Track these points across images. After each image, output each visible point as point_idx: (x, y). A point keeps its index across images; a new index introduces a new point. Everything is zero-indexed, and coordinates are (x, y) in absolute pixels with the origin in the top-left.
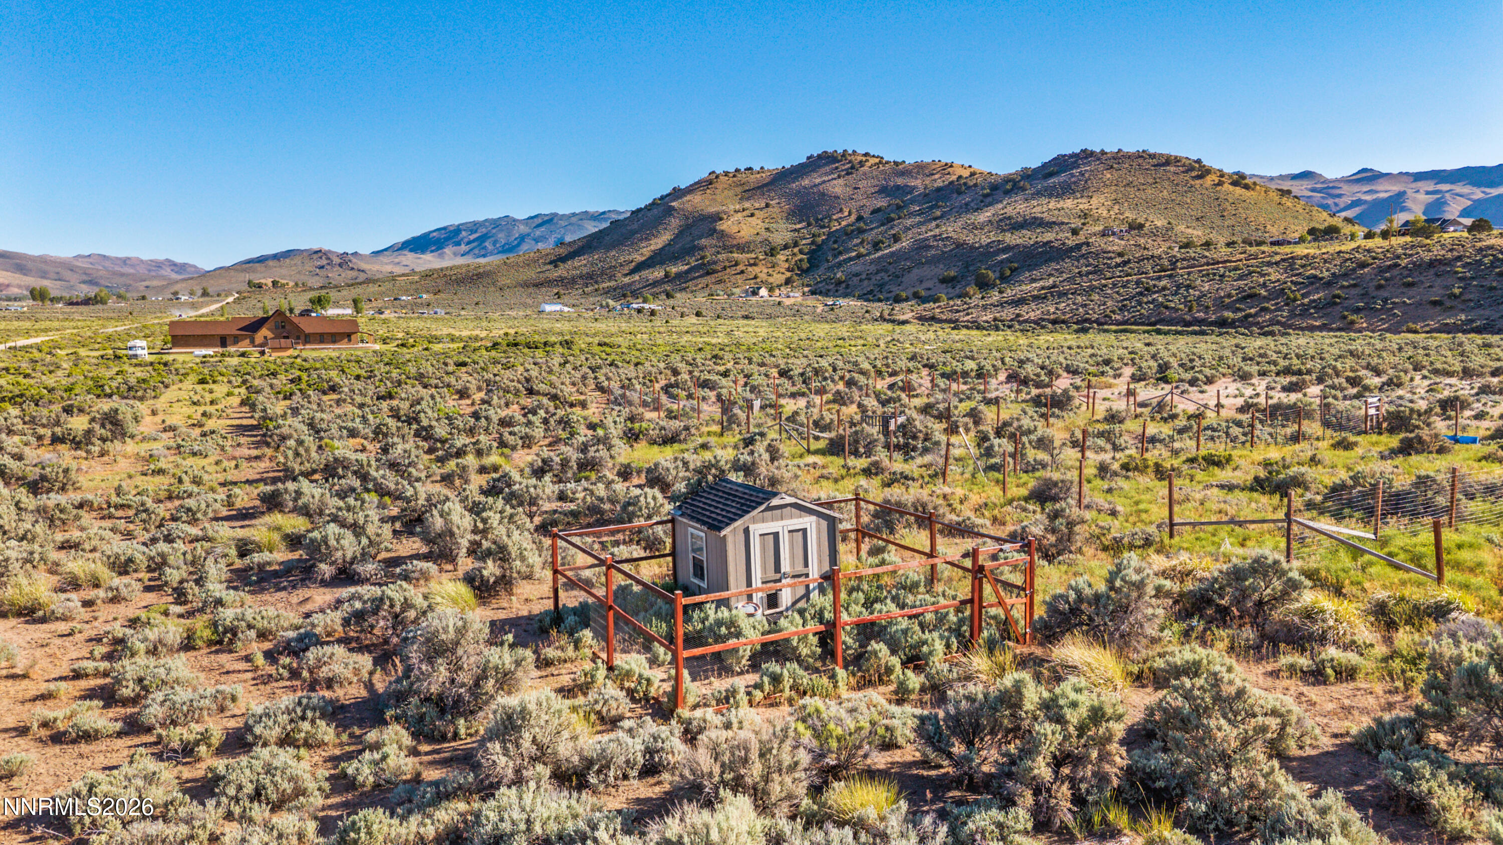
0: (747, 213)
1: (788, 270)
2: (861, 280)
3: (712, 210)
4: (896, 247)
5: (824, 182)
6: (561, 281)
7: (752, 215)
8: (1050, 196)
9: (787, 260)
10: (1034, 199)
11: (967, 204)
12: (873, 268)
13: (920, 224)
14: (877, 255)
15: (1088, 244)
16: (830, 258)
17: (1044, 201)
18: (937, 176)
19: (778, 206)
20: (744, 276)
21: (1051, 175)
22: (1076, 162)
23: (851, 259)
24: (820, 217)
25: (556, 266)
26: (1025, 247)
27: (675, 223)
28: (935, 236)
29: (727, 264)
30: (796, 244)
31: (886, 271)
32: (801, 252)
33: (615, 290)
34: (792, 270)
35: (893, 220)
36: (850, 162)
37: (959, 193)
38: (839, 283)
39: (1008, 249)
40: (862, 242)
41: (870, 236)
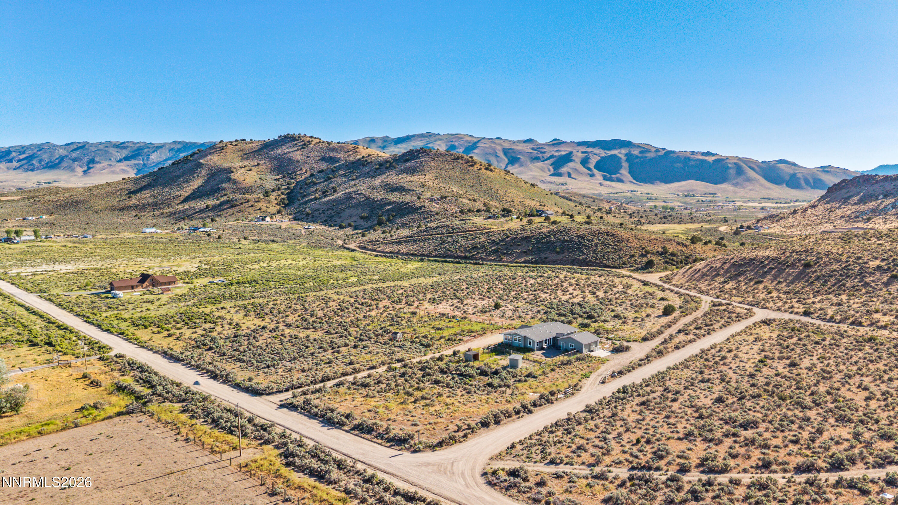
0: (247, 168)
1: (277, 204)
2: (320, 214)
3: (226, 165)
4: (335, 196)
5: (290, 152)
6: (135, 207)
7: (250, 170)
8: (407, 173)
9: (276, 199)
10: (399, 174)
11: (368, 173)
12: (325, 207)
13: (345, 182)
14: (327, 199)
15: (424, 206)
16: (300, 198)
17: (405, 176)
18: (351, 153)
19: (265, 165)
20: (253, 208)
21: (407, 161)
22: (418, 155)
23: (311, 200)
24: (290, 172)
25: (129, 197)
26: (398, 204)
27: (204, 172)
28: (355, 192)
29: (243, 201)
30: (279, 189)
31: (333, 210)
32: (283, 193)
33: (175, 214)
34: (280, 205)
35: (331, 178)
36: (303, 141)
37: (364, 165)
38: (308, 214)
39: (390, 203)
40: (316, 190)
41: (320, 187)
